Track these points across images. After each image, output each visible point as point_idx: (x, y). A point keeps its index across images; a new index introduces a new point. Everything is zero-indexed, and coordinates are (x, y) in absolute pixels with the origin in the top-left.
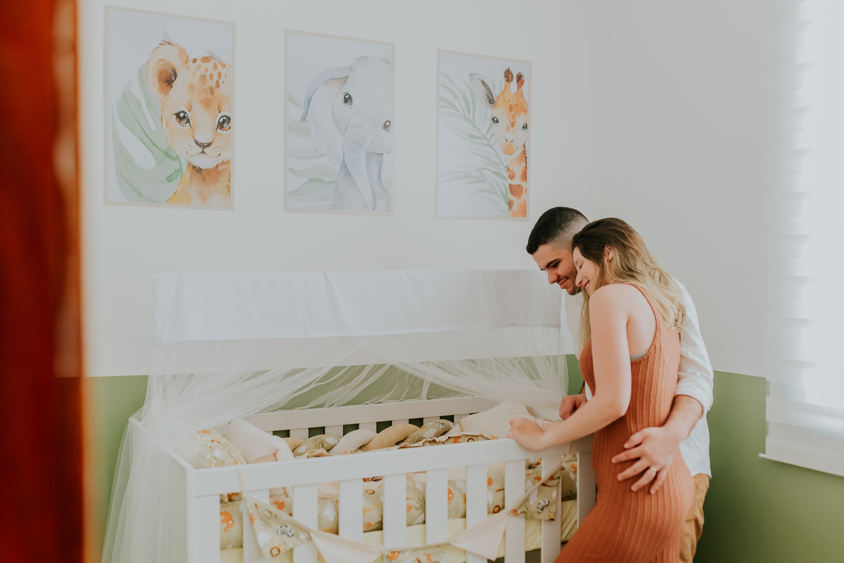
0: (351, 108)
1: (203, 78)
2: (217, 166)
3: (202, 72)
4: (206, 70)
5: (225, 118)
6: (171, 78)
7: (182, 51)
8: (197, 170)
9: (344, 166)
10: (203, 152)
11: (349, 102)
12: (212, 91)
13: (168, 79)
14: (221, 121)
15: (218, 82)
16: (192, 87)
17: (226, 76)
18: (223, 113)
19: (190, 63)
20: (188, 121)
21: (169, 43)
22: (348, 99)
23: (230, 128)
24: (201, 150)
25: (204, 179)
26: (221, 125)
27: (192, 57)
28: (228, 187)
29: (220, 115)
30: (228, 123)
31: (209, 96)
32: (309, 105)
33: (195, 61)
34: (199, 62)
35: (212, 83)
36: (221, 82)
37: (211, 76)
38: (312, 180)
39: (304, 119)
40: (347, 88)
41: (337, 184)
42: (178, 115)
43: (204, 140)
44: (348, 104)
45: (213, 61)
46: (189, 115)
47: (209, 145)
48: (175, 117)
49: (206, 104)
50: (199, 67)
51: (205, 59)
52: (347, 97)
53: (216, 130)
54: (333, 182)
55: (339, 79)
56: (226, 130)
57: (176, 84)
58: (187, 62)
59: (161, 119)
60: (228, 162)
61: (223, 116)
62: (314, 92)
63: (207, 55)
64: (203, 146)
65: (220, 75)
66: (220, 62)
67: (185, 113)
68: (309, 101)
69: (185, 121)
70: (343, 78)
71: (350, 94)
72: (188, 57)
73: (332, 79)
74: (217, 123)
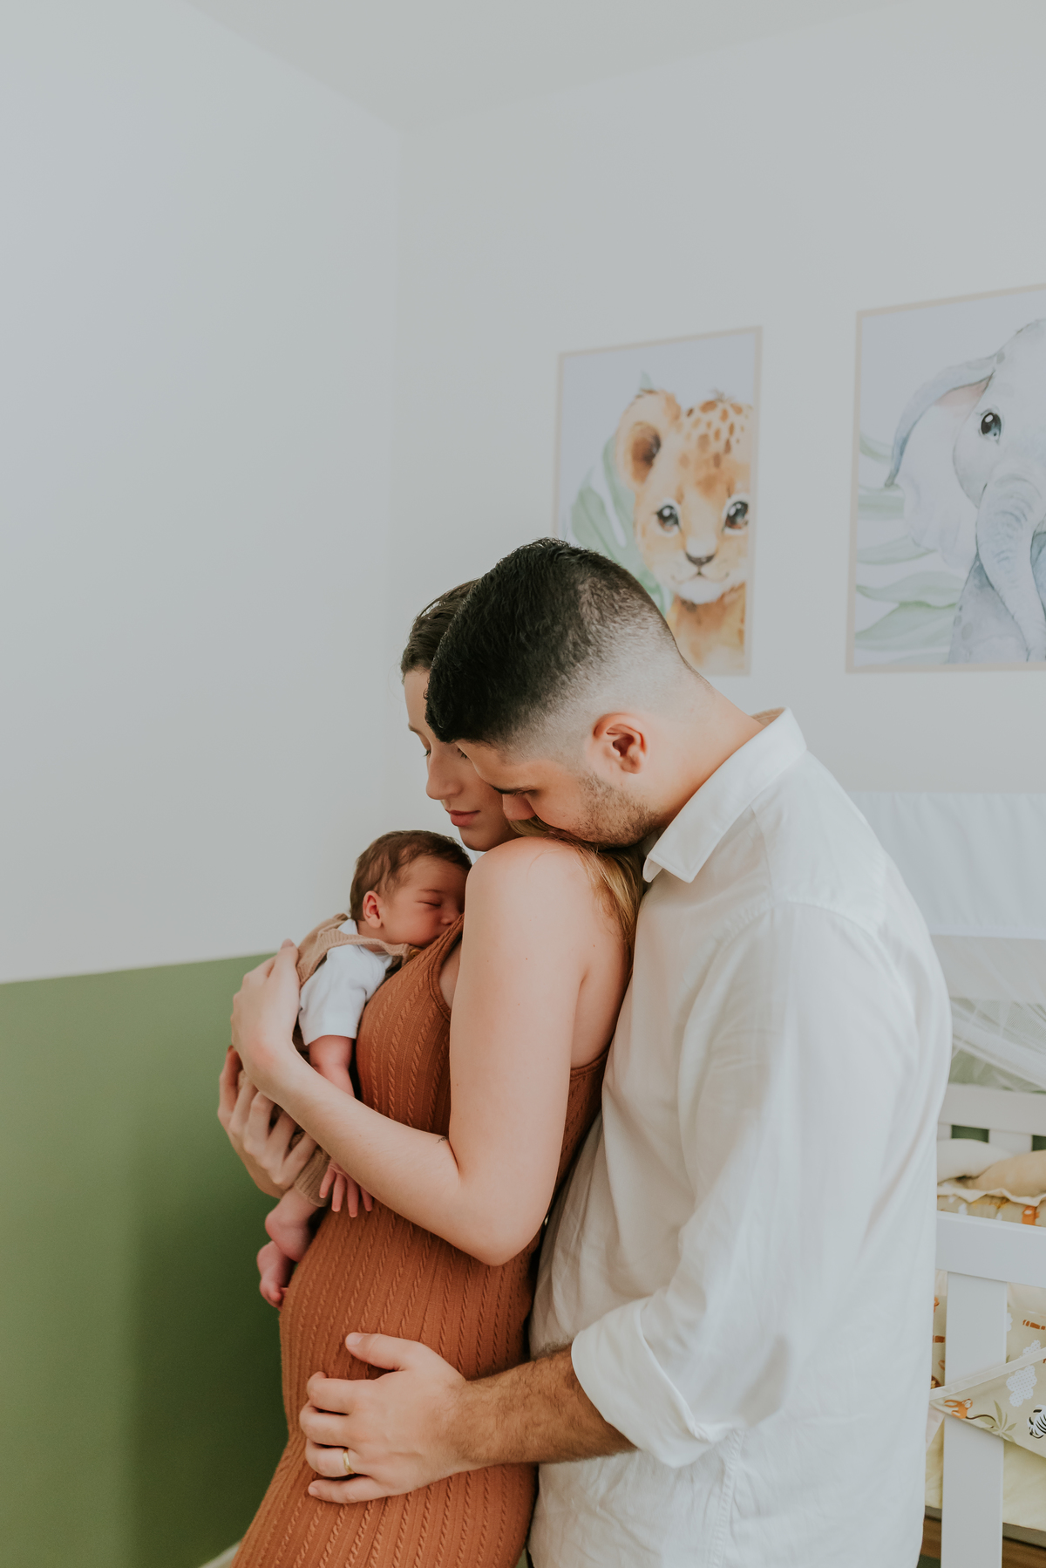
0: (997, 441)
1: (704, 440)
2: (723, 596)
3: (702, 429)
4: (709, 425)
5: (739, 506)
6: (650, 451)
7: (670, 400)
8: (689, 607)
9: (979, 570)
10: (699, 574)
11: (994, 430)
12: (717, 460)
13: (647, 453)
14: (732, 512)
15: (728, 444)
16: (684, 461)
17: (742, 429)
18: (736, 498)
19: (683, 418)
20: (677, 522)
21: (651, 392)
22: (990, 425)
23: (746, 523)
24: (693, 569)
25: (699, 622)
26: (731, 521)
27: (685, 408)
28: (741, 633)
29: (730, 502)
30: (743, 515)
31: (713, 470)
32: (902, 453)
33: (690, 412)
34: (697, 413)
35: (716, 446)
36: (733, 441)
37: (717, 434)
38: (904, 605)
39: (891, 482)
40: (992, 401)
41: (961, 609)
42: (660, 514)
43: (699, 551)
44: (990, 435)
45: (720, 406)
46: (678, 510)
47: (709, 559)
48: (655, 518)
49: (708, 485)
50: (697, 423)
51: (709, 406)
52: (989, 419)
53: (723, 530)
54: (952, 606)
55: (971, 385)
56: (740, 528)
57: (663, 460)
58: (677, 417)
59: (634, 525)
60: (742, 586)
61: (735, 504)
62: (915, 424)
63: (710, 397)
64: (698, 562)
65: (732, 429)
66: (733, 406)
67: (671, 507)
68: (902, 446)
69: (671, 522)
70: (981, 381)
71: (995, 412)
72: (678, 409)
73: (955, 389)
74: (724, 517)
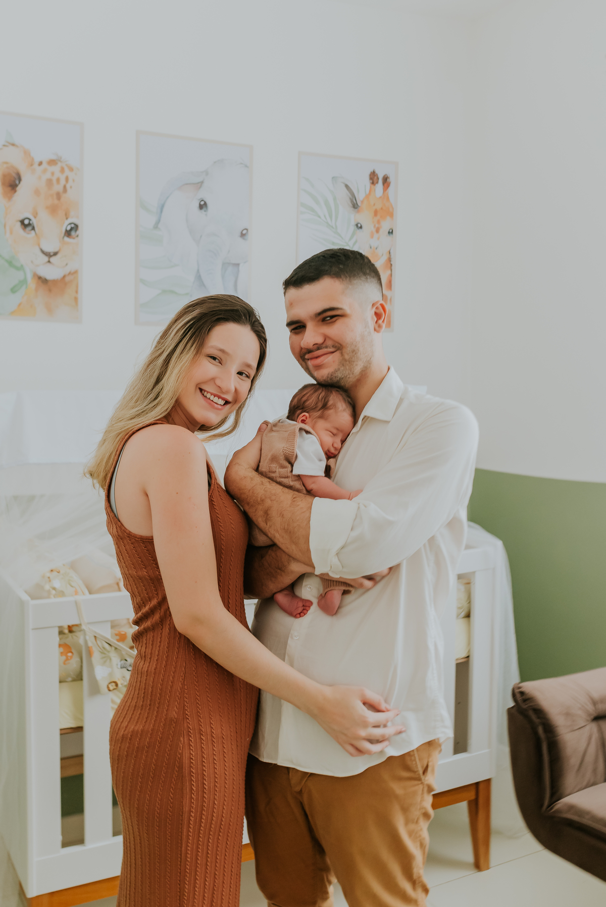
0: (206, 215)
1: (49, 182)
2: (64, 277)
3: (48, 175)
4: (53, 174)
5: (73, 225)
6: (14, 181)
7: (27, 153)
8: (43, 281)
9: (199, 277)
10: (49, 262)
11: (204, 209)
12: (58, 196)
13: (12, 183)
14: (69, 228)
15: (65, 187)
16: (37, 192)
17: (74, 181)
18: (70, 221)
19: (36, 166)
20: (33, 229)
21: (13, 145)
22: (203, 206)
23: (78, 236)
24: (46, 259)
25: (50, 290)
26: (68, 233)
27: (37, 160)
28: (76, 299)
29: (67, 222)
30: (76, 231)
31: (56, 202)
32: (161, 211)
33: (40, 164)
34: (45, 165)
35: (59, 188)
36: (68, 186)
37: (58, 180)
38: (164, 291)
39: (156, 226)
40: (203, 194)
42: (22, 222)
43: (49, 249)
44: (203, 211)
45: (59, 164)
46: (34, 221)
47: (55, 254)
48: (19, 224)
49: (53, 210)
50: (45, 171)
51: (52, 162)
52: (202, 203)
53: (63, 238)
54: (187, 294)
55: (194, 184)
56: (74, 238)
57: (21, 189)
58: (32, 165)
59: (5, 226)
60: (76, 272)
61: (70, 224)
62: (167, 198)
63: (54, 157)
64: (49, 255)
65: (67, 179)
66: (67, 165)
67: (30, 220)
68: (162, 207)
69: (30, 228)
70: (198, 183)
71: (205, 200)
72: (33, 159)
73: (187, 184)
74: (64, 230)
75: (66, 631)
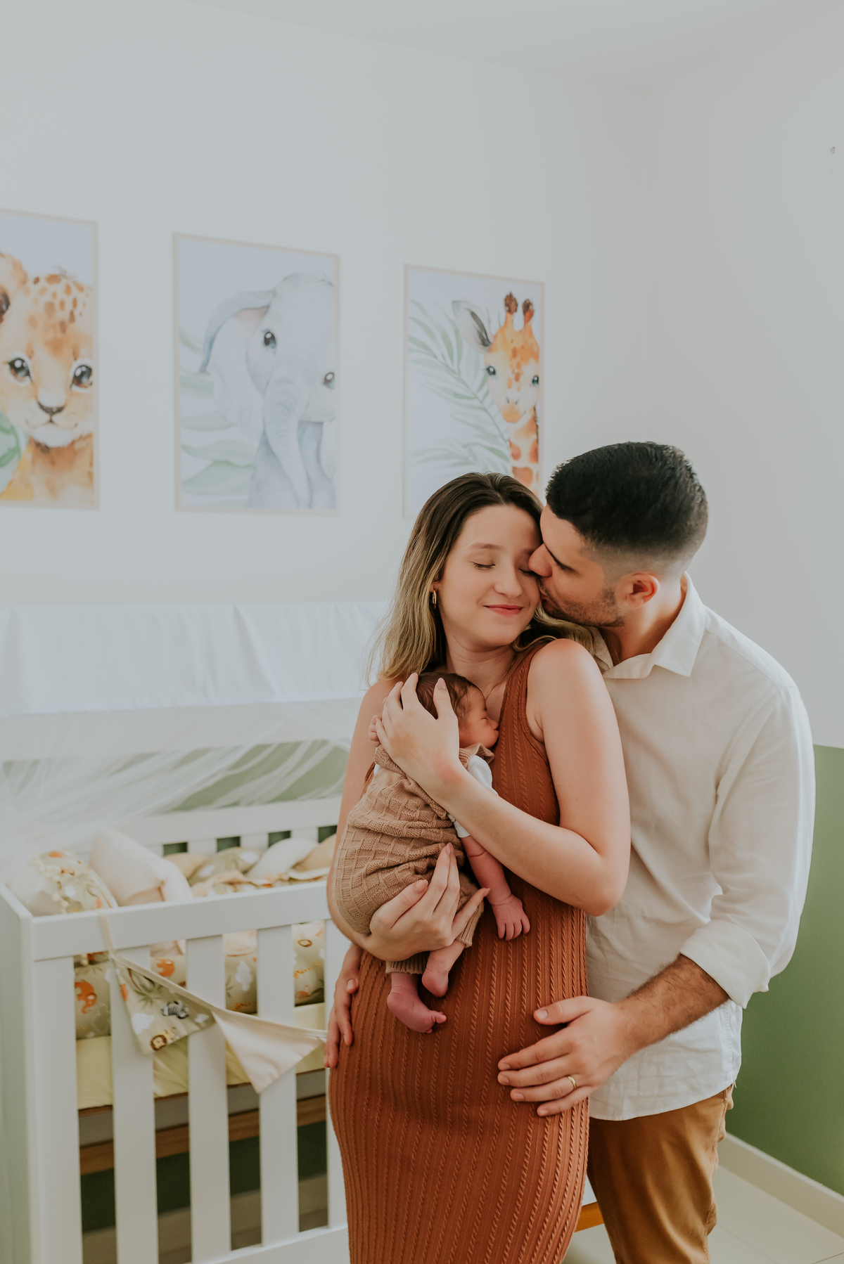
0: (274, 353)
1: (50, 307)
2: (73, 443)
3: (48, 297)
4: (54, 295)
5: (84, 369)
7: (17, 266)
8: (43, 449)
9: (265, 442)
10: (51, 421)
11: (272, 344)
12: (63, 327)
14: (78, 373)
15: (72, 314)
16: (32, 322)
17: (84, 305)
18: (80, 362)
19: (30, 284)
20: (28, 374)
22: (269, 340)
23: (91, 384)
24: (46, 417)
25: (53, 463)
26: (78, 380)
27: (32, 276)
28: (90, 475)
29: (76, 364)
30: (89, 376)
31: (60, 335)
32: (210, 347)
33: (37, 281)
34: (43, 283)
35: (63, 315)
36: (76, 313)
37: (62, 304)
38: (216, 463)
39: (203, 370)
40: (270, 323)
41: (255, 469)
42: (12, 364)
43: (51, 402)
44: (269, 347)
45: (64, 282)
46: (29, 363)
47: (60, 410)
48: (7, 367)
49: (55, 347)
50: (43, 291)
51: (53, 279)
52: (269, 336)
53: (71, 387)
54: (249, 466)
55: (256, 309)
56: (86, 387)
57: (9, 316)
58: (24, 282)
60: (89, 436)
61: (81, 367)
62: (219, 328)
63: (55, 272)
64: (51, 412)
65: (75, 303)
66: (75, 283)
67: (23, 361)
68: (211, 342)
69: (22, 373)
70: (263, 307)
71: (272, 332)
72: (26, 275)
73: (246, 309)
74: (71, 376)
75: (85, 962)
